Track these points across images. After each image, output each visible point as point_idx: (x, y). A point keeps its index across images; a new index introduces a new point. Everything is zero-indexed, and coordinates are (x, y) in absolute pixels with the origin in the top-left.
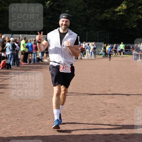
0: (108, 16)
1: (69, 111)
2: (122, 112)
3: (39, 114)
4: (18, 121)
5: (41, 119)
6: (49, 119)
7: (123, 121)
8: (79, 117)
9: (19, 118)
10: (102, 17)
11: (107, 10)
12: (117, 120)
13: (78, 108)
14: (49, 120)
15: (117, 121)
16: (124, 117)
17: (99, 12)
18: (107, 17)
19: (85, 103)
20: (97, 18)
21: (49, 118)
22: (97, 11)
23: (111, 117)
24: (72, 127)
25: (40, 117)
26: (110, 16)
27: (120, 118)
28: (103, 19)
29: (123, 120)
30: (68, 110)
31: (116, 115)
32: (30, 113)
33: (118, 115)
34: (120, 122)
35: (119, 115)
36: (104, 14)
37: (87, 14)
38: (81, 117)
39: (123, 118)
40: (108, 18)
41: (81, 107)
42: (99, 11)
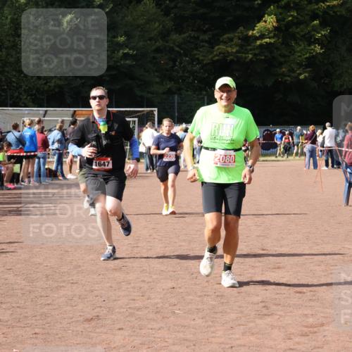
0: (229, 49)
1: (170, 306)
2: (312, 304)
3: (89, 316)
4: (36, 338)
5: (98, 330)
6: (120, 329)
7: (321, 328)
8: (199, 321)
9: (37, 331)
10: (215, 53)
11: (225, 36)
12: (306, 327)
13: (191, 297)
14: (121, 332)
15: (305, 329)
16: (324, 317)
17: (206, 41)
18: (228, 52)
19: (207, 284)
20: (201, 58)
21: (118, 327)
22: (201, 37)
23: (286, 318)
24: (187, 347)
25: (93, 323)
26: (234, 50)
27: (311, 320)
28: (217, 58)
29: (322, 325)
30: (167, 305)
31: (300, 312)
32: (65, 316)
33: (306, 313)
34: (315, 329)
35: (308, 312)
36: (219, 45)
37: (172, 45)
38: (206, 322)
39: (320, 321)
40: (231, 57)
41: (199, 294)
42: (206, 37)
